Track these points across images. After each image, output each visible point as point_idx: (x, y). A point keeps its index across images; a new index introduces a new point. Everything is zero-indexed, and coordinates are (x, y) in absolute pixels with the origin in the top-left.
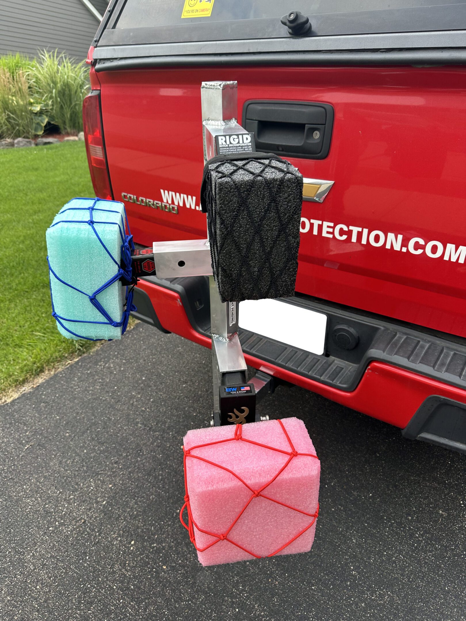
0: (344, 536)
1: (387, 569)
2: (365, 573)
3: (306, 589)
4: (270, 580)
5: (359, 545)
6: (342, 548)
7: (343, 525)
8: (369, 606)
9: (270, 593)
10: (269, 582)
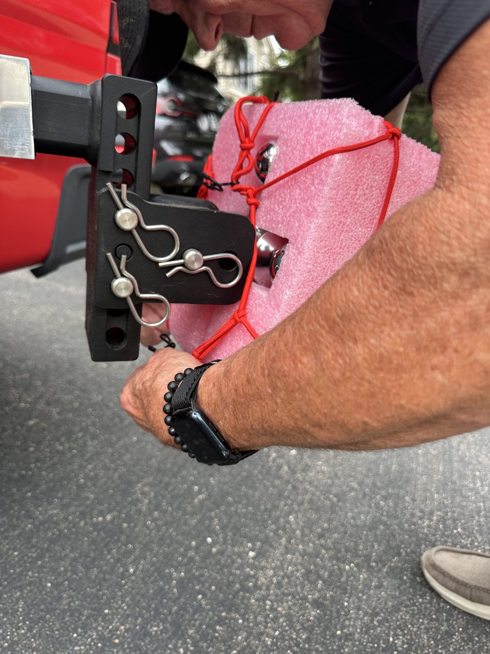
0: (42, 523)
1: (106, 483)
2: (110, 504)
3: (133, 582)
4: (117, 641)
5: (65, 507)
6: (65, 528)
7: (22, 522)
8: (158, 507)
9: (143, 640)
10: (122, 643)
